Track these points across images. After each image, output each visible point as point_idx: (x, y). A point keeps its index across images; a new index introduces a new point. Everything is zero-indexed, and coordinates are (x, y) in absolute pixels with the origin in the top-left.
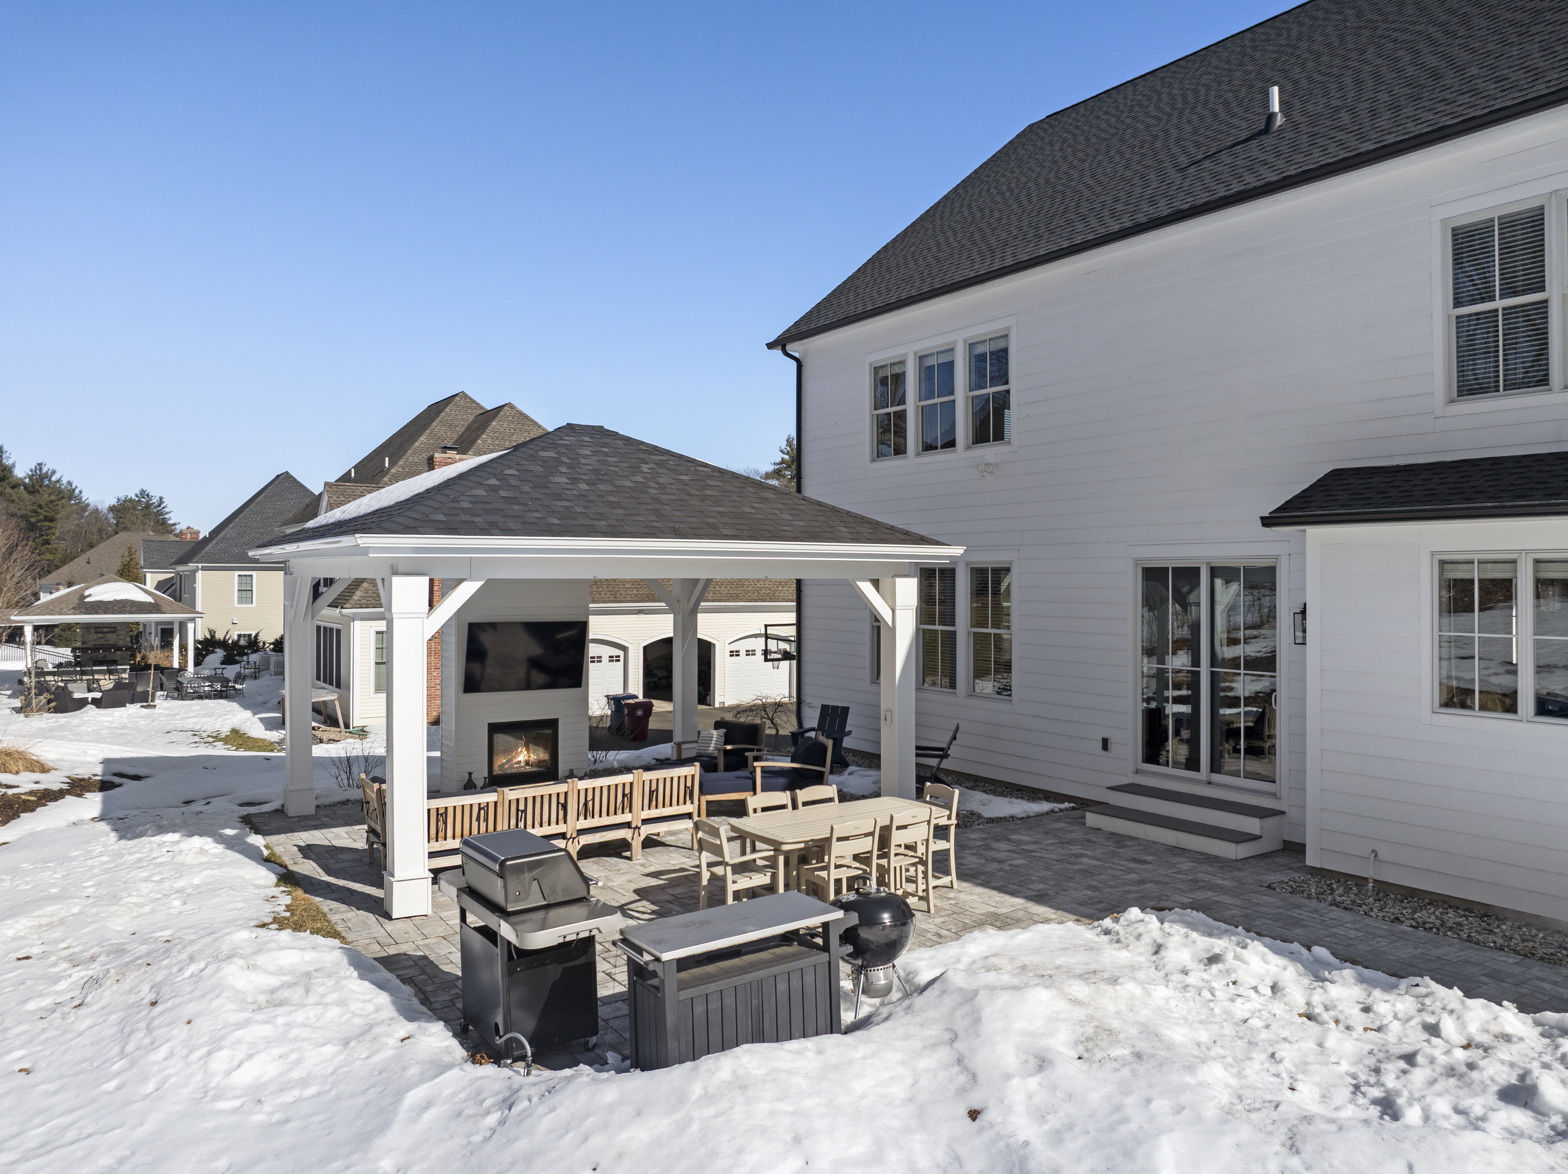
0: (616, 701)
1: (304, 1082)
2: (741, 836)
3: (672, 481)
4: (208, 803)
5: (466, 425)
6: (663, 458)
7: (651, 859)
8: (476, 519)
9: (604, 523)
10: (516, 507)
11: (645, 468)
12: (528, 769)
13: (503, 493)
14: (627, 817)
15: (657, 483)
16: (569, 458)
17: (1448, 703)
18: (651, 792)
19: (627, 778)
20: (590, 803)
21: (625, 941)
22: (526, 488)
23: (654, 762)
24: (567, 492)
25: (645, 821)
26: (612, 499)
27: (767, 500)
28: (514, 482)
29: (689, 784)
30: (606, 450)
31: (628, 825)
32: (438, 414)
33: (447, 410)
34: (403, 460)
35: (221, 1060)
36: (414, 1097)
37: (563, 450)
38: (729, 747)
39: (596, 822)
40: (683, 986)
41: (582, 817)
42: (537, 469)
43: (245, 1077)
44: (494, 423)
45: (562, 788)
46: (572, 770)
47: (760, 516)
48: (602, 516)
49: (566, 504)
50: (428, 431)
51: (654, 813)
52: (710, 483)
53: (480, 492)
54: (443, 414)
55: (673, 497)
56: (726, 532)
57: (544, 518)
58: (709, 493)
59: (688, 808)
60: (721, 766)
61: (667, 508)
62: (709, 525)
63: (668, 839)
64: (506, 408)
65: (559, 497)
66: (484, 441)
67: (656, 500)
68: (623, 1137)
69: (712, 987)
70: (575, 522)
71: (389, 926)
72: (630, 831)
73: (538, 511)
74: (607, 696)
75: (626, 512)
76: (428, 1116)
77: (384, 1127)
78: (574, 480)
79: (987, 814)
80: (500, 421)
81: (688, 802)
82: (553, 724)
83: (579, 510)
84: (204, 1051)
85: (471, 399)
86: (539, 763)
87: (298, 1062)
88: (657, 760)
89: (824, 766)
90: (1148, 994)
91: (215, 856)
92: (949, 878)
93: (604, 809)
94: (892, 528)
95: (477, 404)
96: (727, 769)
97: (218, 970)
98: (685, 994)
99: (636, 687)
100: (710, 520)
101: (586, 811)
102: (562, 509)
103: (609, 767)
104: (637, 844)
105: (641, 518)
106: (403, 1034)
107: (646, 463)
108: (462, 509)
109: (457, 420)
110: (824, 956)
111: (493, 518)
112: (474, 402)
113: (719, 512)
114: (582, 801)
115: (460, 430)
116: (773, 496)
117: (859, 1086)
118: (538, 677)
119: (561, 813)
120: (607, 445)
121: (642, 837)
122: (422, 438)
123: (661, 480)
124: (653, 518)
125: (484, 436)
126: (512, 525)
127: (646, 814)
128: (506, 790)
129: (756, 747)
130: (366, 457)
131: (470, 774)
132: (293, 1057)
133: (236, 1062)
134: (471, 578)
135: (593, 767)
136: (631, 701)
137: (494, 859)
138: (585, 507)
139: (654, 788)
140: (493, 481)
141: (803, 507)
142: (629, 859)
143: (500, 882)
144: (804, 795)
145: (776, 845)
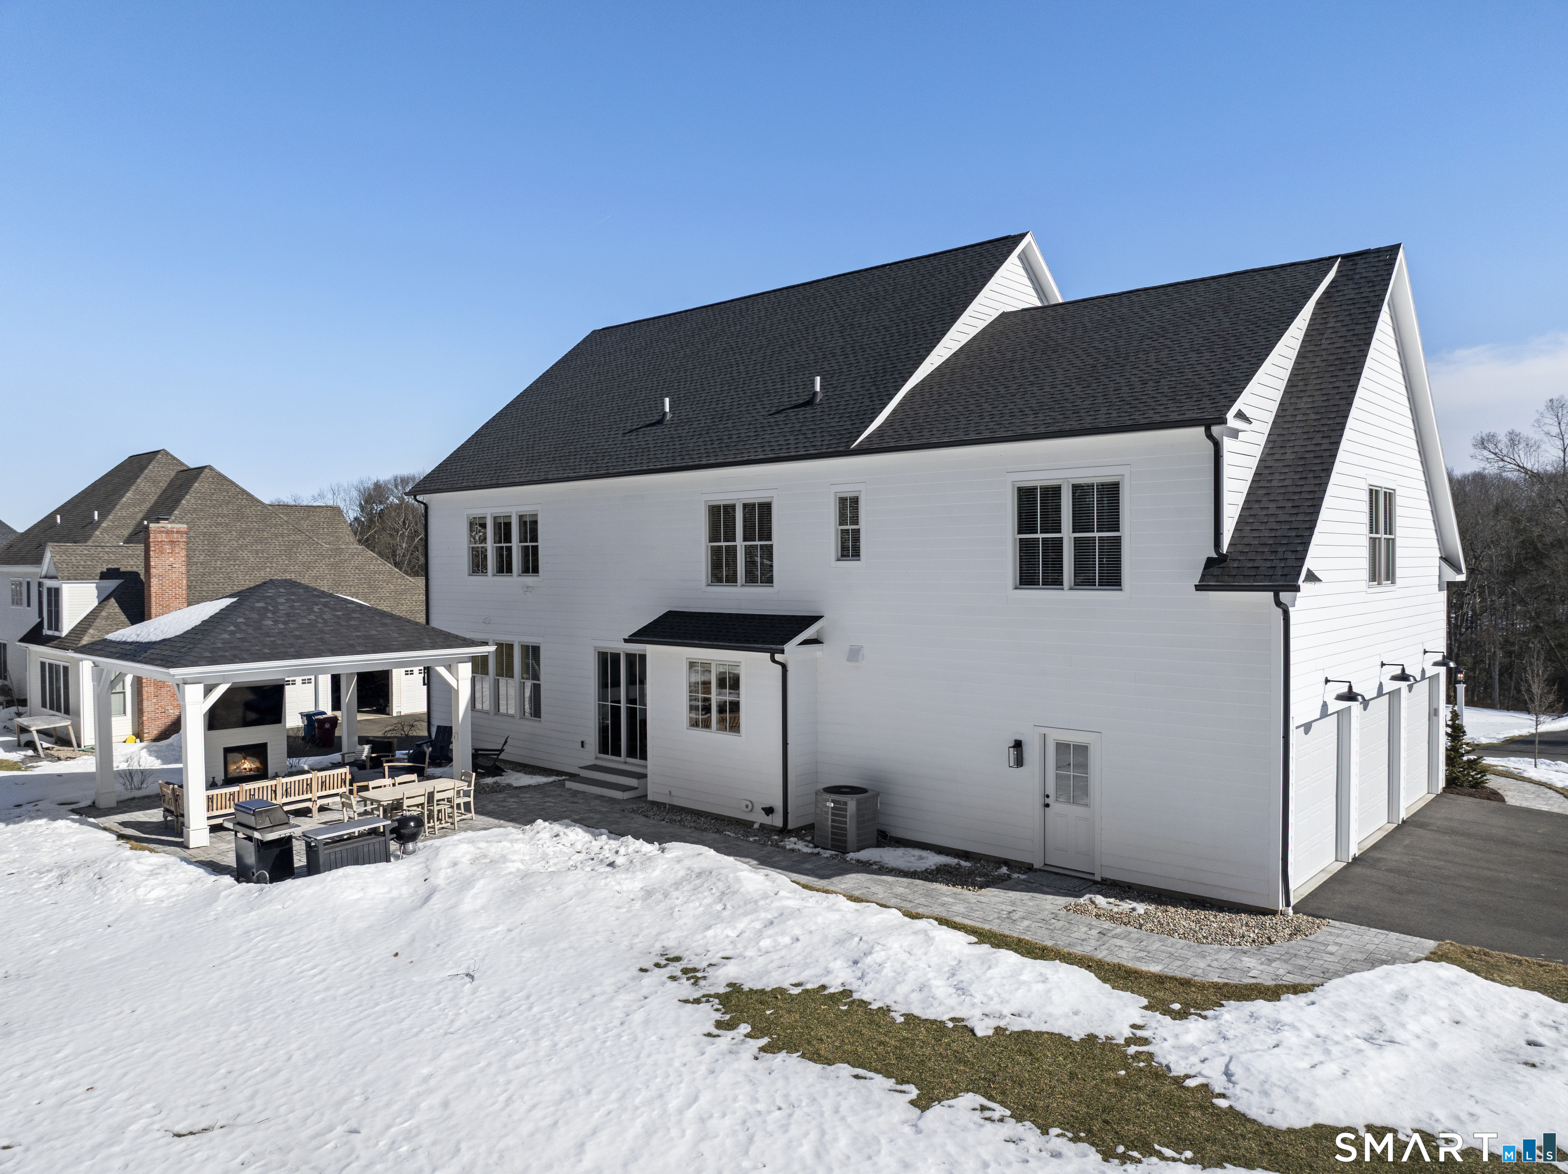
0: (308, 717)
1: (178, 895)
2: (365, 800)
3: (332, 617)
4: (36, 805)
5: (168, 480)
6: (327, 600)
7: (323, 816)
8: (226, 654)
9: (292, 650)
10: (246, 644)
11: (316, 609)
12: (252, 773)
13: (238, 635)
14: (309, 796)
15: (323, 619)
16: (272, 607)
17: (692, 725)
18: (322, 783)
19: (309, 776)
20: (289, 790)
21: (304, 836)
22: (250, 631)
23: (330, 765)
24: (273, 631)
25: (319, 798)
26: (297, 633)
27: (385, 625)
28: (243, 627)
29: (343, 777)
30: (293, 597)
31: (310, 800)
32: (142, 469)
33: (150, 467)
34: (112, 514)
35: (141, 892)
36: (223, 893)
37: (268, 601)
38: (373, 755)
39: (293, 799)
40: (325, 849)
41: (284, 797)
42: (255, 616)
43: (154, 895)
44: (196, 484)
45: (273, 782)
46: (277, 773)
47: (379, 636)
48: (292, 645)
49: (272, 639)
50: (133, 488)
51: (324, 793)
52: (354, 615)
53: (226, 636)
54: (146, 471)
55: (332, 628)
56: (359, 649)
57: (261, 650)
58: (352, 623)
59: (340, 791)
60: (368, 766)
61: (327, 636)
62: (350, 645)
63: (334, 807)
64: (207, 470)
65: (268, 635)
66: (188, 501)
67: (322, 631)
68: (303, 892)
69: (337, 849)
70: (278, 651)
71: (189, 852)
72: (311, 803)
73: (257, 645)
74: (301, 714)
75: (306, 641)
76: (231, 897)
77: (216, 901)
78: (276, 622)
79: (515, 785)
80: (202, 482)
81: (343, 786)
82: (264, 746)
83: (279, 642)
84: (132, 889)
85: (172, 456)
86: (257, 769)
87: (173, 890)
88: (332, 764)
89: (424, 764)
90: (513, 846)
91: (76, 829)
92: (470, 815)
93: (297, 792)
94: (457, 637)
95: (178, 460)
96: (371, 768)
97: (126, 864)
98: (326, 852)
99: (326, 706)
100: (351, 642)
101: (287, 793)
102: (270, 643)
103: (301, 769)
104: (315, 810)
105: (313, 645)
106: (214, 879)
107: (317, 605)
108: (218, 648)
109: (160, 476)
110: (383, 838)
111: (236, 652)
112: (175, 458)
113: (356, 636)
114: (284, 789)
115: (163, 485)
116: (390, 621)
117: (388, 876)
118: (252, 716)
119: (273, 795)
120: (294, 594)
121: (318, 806)
122: (128, 494)
123: (325, 617)
124: (320, 643)
125: (188, 497)
126: (245, 656)
127: (320, 794)
128: (244, 785)
129: (391, 754)
130: (69, 502)
131: (214, 778)
132: (170, 889)
133: (148, 891)
134: (224, 683)
135: (290, 770)
136: (320, 717)
137: (251, 810)
138: (282, 640)
139: (324, 780)
140: (232, 628)
141: (407, 627)
142: (311, 817)
143: (253, 817)
144: (399, 779)
145: (378, 802)
